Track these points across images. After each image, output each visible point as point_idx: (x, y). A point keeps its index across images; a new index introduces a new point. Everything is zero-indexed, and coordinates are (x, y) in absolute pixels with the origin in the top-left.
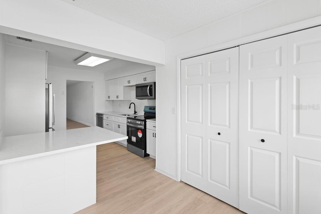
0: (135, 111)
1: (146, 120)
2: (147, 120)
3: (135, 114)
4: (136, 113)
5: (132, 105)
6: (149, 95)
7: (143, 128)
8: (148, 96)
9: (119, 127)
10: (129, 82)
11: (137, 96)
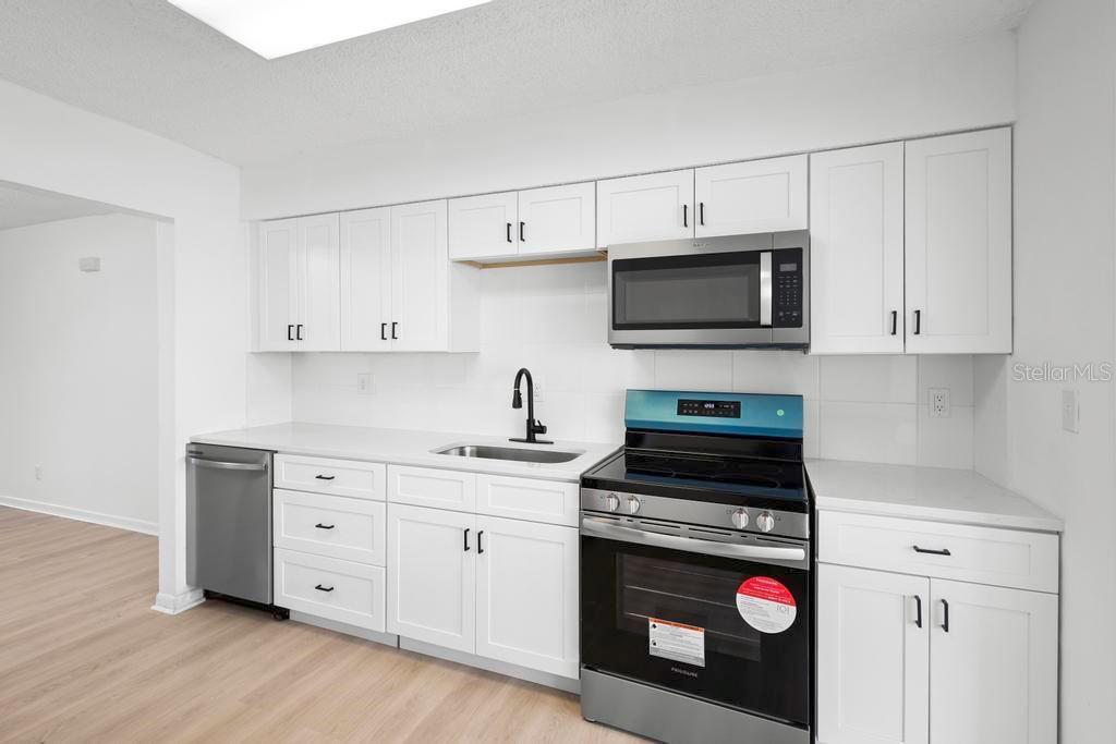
0: (530, 421)
3: (531, 439)
8: (755, 325)
9: (478, 547)
10: (512, 229)
11: (617, 326)
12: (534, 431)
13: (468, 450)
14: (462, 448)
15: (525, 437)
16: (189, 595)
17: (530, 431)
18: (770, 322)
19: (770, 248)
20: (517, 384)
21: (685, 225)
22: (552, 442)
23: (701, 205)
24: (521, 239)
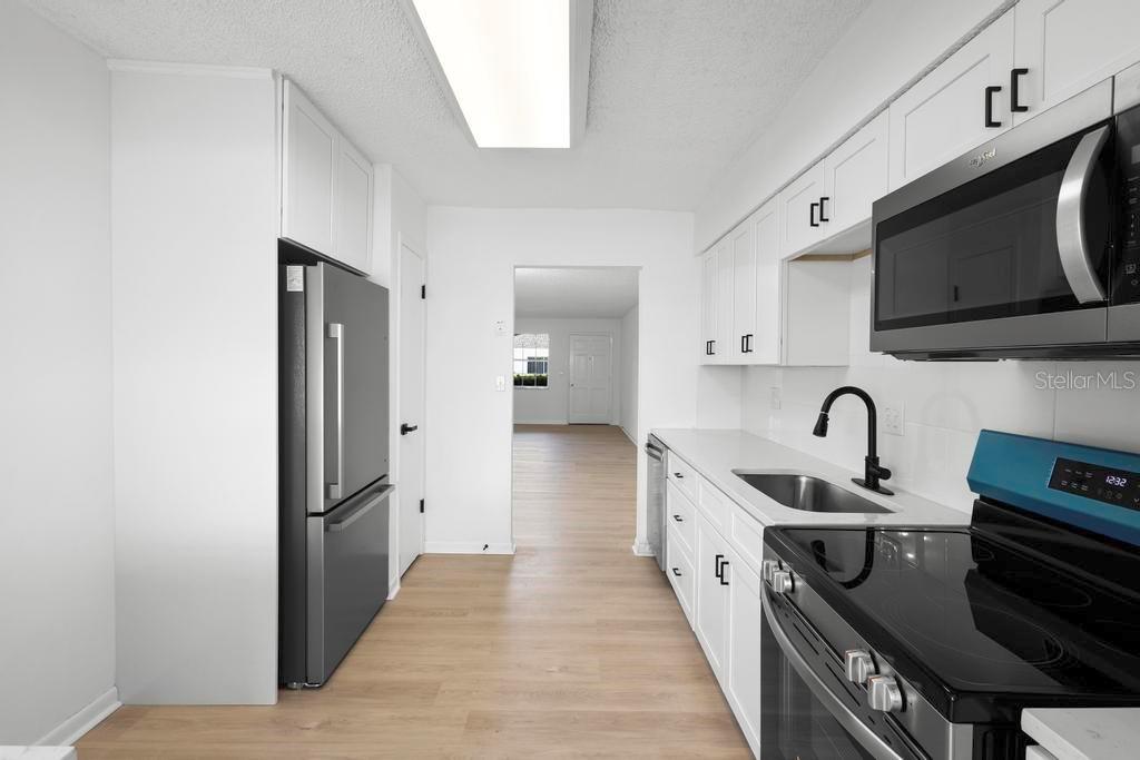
0: (872, 460)
1: (1011, 708)
2: (1033, 721)
3: (871, 484)
4: (882, 483)
5: (850, 407)
6: (1084, 285)
9: (722, 576)
10: (817, 209)
11: (879, 324)
12: (875, 474)
15: (862, 480)
16: (646, 546)
17: (868, 473)
18: (1097, 295)
19: (1107, 115)
20: (827, 406)
21: (990, 123)
22: (891, 494)
23: (1016, 73)
24: (822, 220)
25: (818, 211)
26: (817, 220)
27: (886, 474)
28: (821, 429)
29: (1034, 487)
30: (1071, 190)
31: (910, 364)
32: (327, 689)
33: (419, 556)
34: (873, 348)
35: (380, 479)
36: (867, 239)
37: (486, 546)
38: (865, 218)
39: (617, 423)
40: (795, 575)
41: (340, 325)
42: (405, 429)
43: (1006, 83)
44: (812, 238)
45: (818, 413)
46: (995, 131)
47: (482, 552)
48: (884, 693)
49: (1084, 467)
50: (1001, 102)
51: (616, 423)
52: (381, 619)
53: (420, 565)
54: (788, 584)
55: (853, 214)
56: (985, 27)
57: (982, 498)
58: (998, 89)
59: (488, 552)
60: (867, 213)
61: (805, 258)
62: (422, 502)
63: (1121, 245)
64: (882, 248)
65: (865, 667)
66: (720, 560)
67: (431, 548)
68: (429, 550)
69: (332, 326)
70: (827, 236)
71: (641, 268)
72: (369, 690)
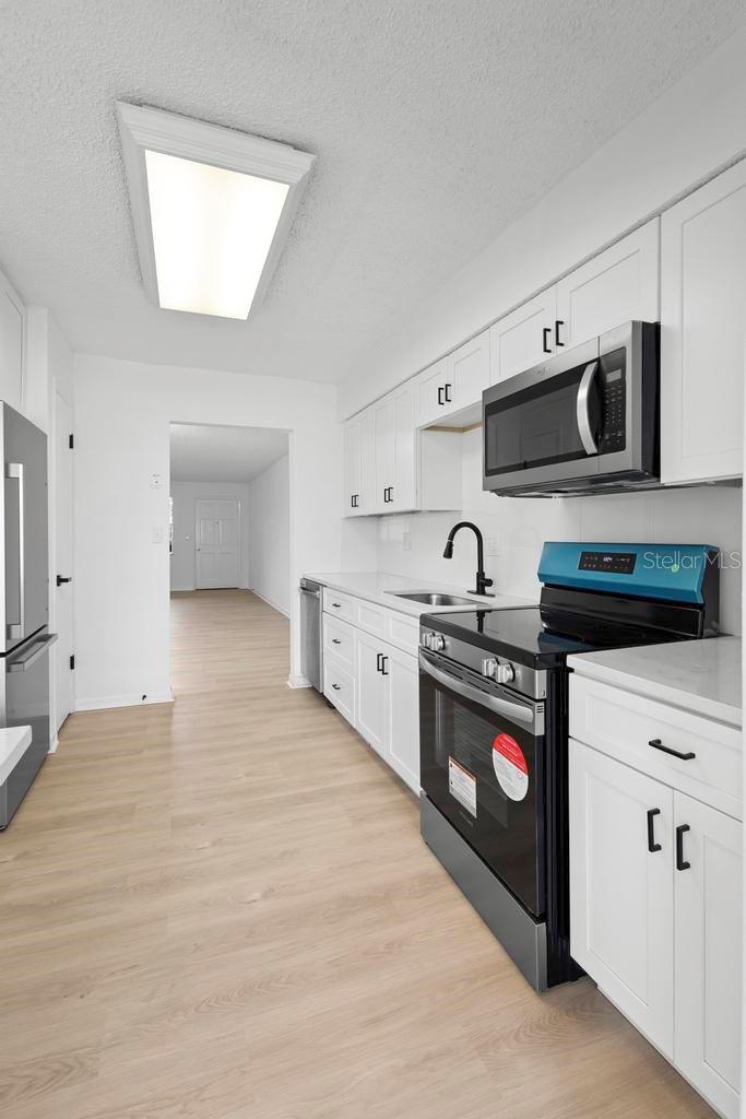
0: (481, 574)
1: (562, 658)
2: (571, 660)
3: (481, 591)
4: (487, 589)
6: (590, 447)
7: (539, 730)
8: (583, 455)
9: (383, 670)
10: (443, 392)
11: (488, 472)
12: (483, 583)
13: (434, 597)
14: (429, 595)
15: (475, 589)
16: (302, 679)
17: (478, 584)
18: (595, 450)
19: (597, 356)
20: (452, 537)
21: (546, 350)
22: (493, 596)
23: (558, 323)
24: (447, 400)
25: (444, 394)
26: (443, 400)
27: (490, 583)
28: (448, 553)
29: (571, 571)
30: (583, 394)
31: (507, 499)
32: (11, 830)
33: (70, 715)
34: (484, 489)
35: (40, 629)
36: (479, 415)
37: (145, 697)
38: (476, 401)
39: (247, 587)
40: (446, 637)
41: (21, 466)
42: (60, 580)
43: (553, 328)
44: (438, 414)
45: (446, 541)
46: (548, 354)
47: (141, 702)
48: (504, 674)
49: (593, 554)
50: (551, 336)
51: (245, 585)
52: (48, 769)
53: (73, 722)
54: (441, 643)
55: (469, 398)
56: (543, 291)
57: (546, 585)
58: (549, 330)
59: (146, 701)
60: (478, 397)
61: (432, 428)
62: (72, 659)
63: (603, 425)
64: (489, 423)
65: (492, 666)
66: (381, 657)
67: (81, 706)
68: (79, 708)
69: (13, 466)
70: (451, 412)
71: (291, 431)
72: (60, 823)
